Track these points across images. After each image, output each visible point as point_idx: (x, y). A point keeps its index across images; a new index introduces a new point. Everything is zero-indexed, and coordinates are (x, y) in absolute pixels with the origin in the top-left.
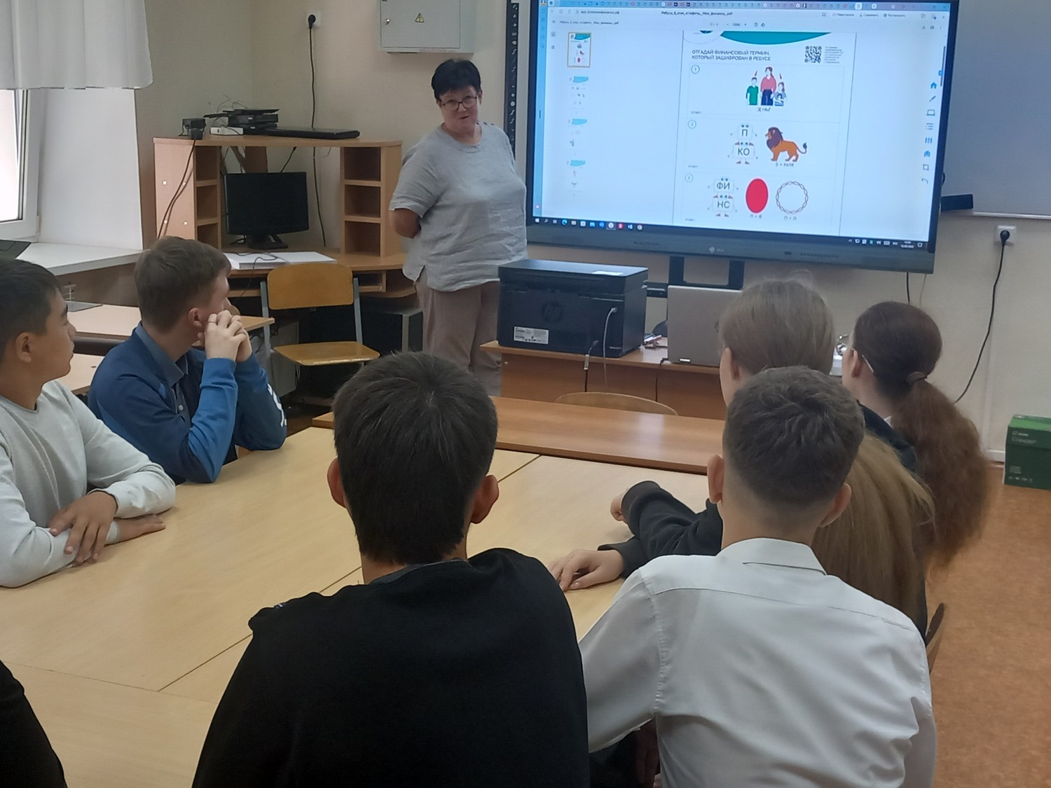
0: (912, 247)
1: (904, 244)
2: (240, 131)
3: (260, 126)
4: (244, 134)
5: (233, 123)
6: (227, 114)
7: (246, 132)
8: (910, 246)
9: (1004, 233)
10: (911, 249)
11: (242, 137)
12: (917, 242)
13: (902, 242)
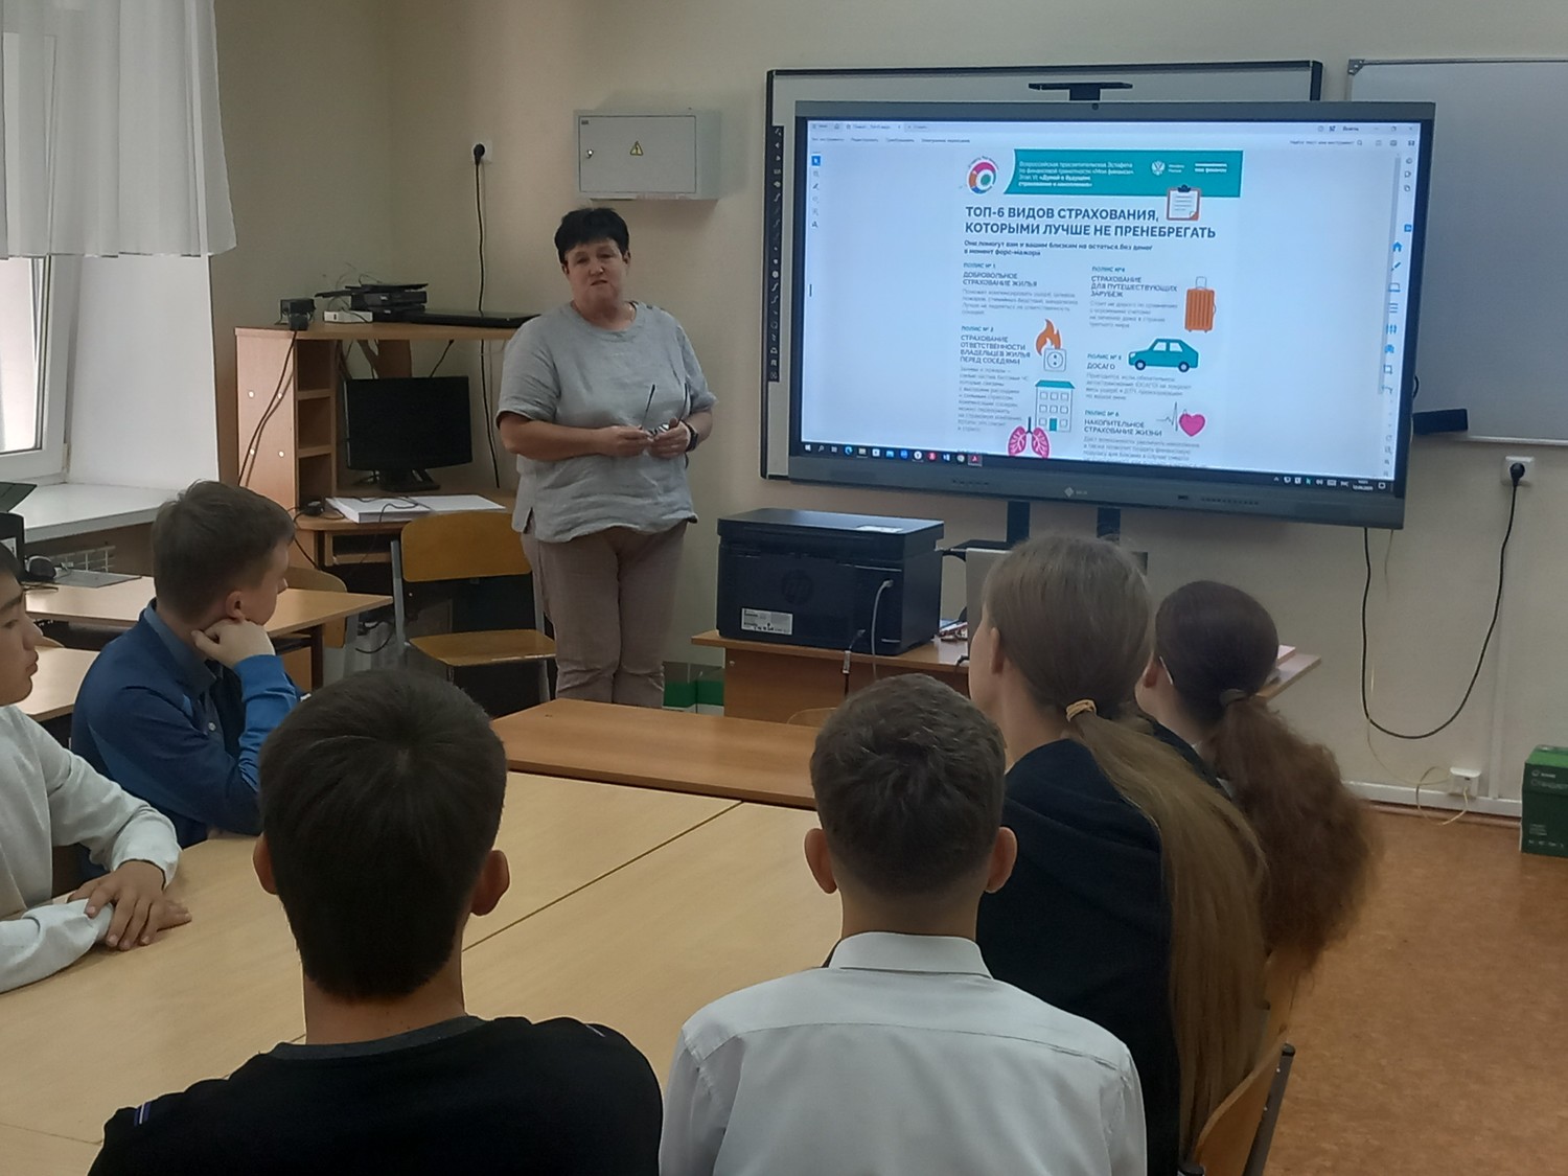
0: (1371, 488)
1: (1358, 484)
2: (369, 316)
3: (397, 309)
4: (374, 320)
5: (358, 305)
6: (351, 291)
7: (376, 318)
8: (1367, 488)
9: (1517, 467)
10: (1370, 491)
11: (371, 325)
12: (1377, 481)
13: (1355, 481)
